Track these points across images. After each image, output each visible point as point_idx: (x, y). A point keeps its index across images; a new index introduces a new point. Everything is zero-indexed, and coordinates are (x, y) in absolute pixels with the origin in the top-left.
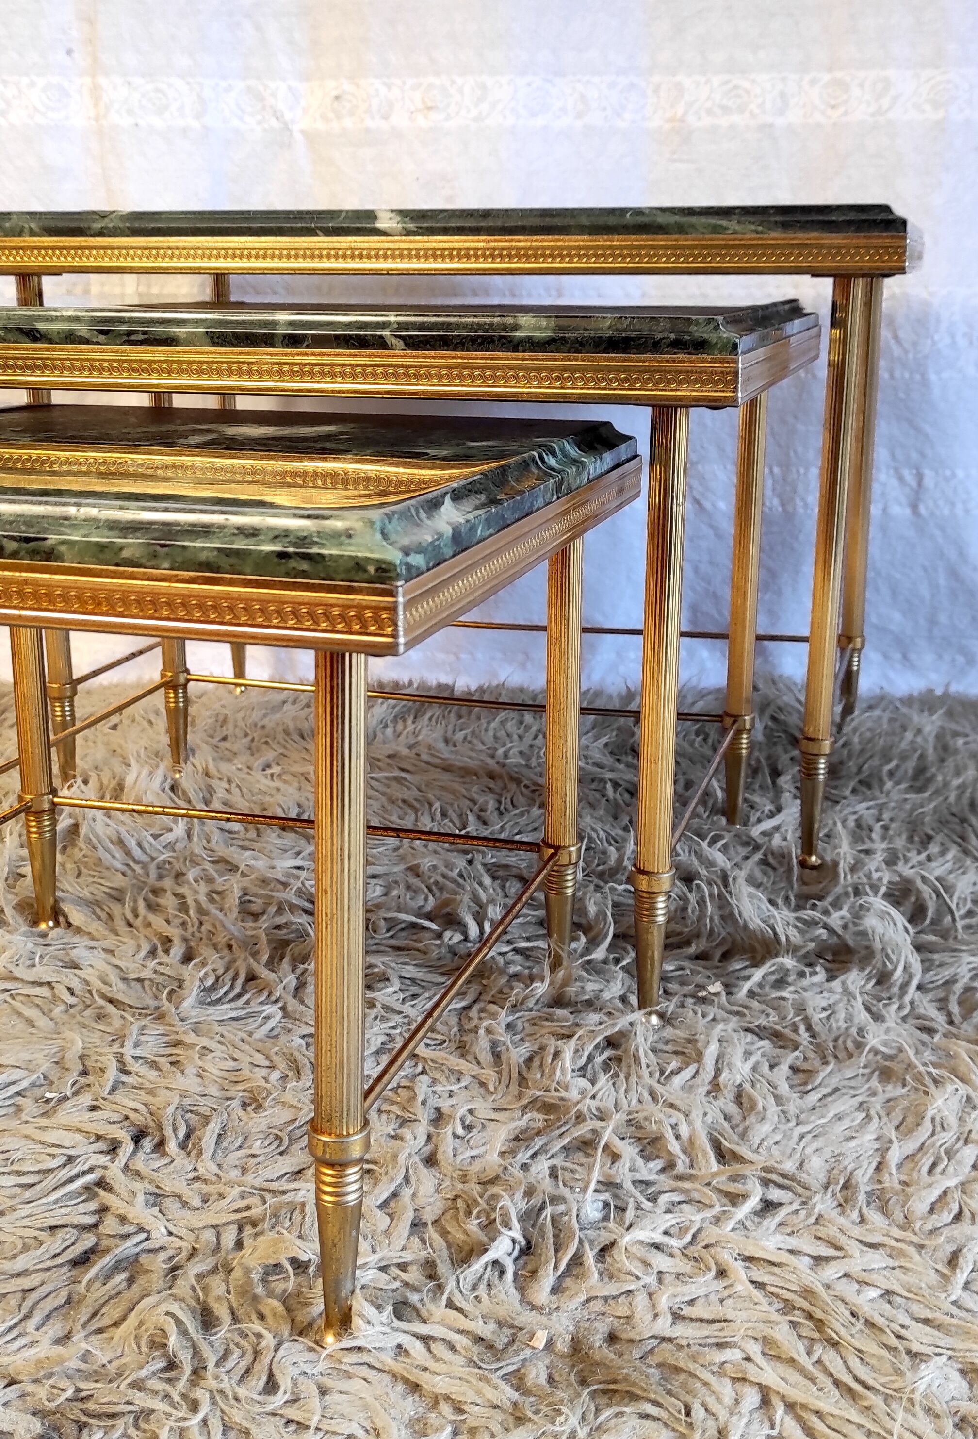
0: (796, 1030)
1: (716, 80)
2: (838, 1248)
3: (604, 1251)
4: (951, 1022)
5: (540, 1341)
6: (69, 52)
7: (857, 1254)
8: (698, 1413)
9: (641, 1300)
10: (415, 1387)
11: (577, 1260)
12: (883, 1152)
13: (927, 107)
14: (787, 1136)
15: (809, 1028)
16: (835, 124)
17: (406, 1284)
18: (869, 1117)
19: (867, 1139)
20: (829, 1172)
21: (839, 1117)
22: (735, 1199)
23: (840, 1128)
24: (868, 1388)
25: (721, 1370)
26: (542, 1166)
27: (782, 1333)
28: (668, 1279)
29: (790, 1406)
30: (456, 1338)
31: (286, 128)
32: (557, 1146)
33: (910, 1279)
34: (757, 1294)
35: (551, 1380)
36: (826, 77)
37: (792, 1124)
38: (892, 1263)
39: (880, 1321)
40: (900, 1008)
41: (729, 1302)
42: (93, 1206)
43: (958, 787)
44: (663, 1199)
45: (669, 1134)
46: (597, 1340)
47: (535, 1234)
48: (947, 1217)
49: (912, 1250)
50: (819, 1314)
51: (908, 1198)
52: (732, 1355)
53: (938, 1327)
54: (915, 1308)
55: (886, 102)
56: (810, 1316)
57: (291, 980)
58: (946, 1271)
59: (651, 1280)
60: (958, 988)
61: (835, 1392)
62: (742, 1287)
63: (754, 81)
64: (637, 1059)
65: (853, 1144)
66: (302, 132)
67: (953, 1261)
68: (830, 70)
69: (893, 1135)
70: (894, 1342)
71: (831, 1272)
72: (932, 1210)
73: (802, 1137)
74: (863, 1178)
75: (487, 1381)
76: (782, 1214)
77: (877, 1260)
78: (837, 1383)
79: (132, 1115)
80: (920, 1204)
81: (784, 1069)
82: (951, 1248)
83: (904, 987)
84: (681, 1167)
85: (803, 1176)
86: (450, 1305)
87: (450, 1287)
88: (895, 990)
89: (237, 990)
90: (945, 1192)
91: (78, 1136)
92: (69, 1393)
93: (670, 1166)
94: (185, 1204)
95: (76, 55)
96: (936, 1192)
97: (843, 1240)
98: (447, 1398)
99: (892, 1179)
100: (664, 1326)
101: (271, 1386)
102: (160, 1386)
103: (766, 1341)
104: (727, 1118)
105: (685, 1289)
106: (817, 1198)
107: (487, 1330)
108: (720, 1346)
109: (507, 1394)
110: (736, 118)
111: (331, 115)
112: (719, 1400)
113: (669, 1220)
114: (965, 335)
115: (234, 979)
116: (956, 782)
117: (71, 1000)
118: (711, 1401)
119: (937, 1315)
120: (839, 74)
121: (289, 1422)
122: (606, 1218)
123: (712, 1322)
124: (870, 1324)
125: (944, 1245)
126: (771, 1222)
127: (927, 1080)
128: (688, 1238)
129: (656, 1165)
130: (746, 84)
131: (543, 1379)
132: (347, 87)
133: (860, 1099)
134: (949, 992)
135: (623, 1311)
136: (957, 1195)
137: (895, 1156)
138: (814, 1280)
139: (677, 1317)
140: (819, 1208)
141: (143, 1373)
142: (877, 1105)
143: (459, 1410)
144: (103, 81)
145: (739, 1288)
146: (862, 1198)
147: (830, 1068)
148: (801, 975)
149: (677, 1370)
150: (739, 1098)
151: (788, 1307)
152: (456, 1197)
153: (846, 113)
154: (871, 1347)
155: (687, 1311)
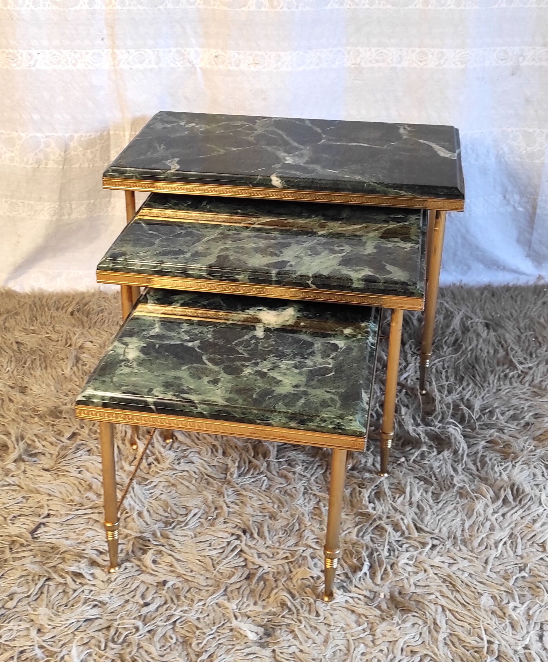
0: (431, 477)
1: (373, 49)
2: (455, 560)
3: (392, 566)
4: (478, 470)
5: (382, 596)
6: (103, 39)
7: (460, 562)
8: (428, 615)
9: (405, 581)
10: (353, 612)
11: (386, 570)
12: (463, 524)
13: (459, 63)
14: (435, 521)
15: (435, 476)
16: (421, 68)
17: (341, 580)
18: (458, 512)
19: (458, 520)
20: (449, 533)
21: (449, 512)
22: (424, 544)
23: (450, 516)
24: (468, 603)
25: (430, 602)
26: (367, 538)
27: (445, 589)
28: (411, 574)
29: (450, 610)
30: (360, 596)
31: (194, 66)
32: (370, 530)
33: (475, 569)
34: (435, 577)
35: (388, 607)
36: (418, 50)
37: (435, 516)
38: (470, 564)
39: (469, 584)
40: (462, 465)
41: (429, 580)
42: (242, 559)
43: (471, 350)
44: (405, 546)
45: (401, 522)
46: (396, 594)
47: (372, 561)
48: (484, 547)
49: (475, 559)
50: (453, 583)
51: (472, 542)
52: (433, 597)
53: (484, 584)
54: (478, 579)
55: (442, 61)
56: (451, 583)
57: (265, 464)
58: (484, 565)
59: (407, 575)
60: (479, 455)
61: (461, 606)
62: (432, 575)
63: (389, 51)
64: (385, 494)
65: (454, 522)
66: (200, 68)
67: (486, 562)
68: (420, 47)
69: (465, 518)
70: (474, 590)
71: (454, 568)
72: (479, 545)
73: (439, 520)
74: (459, 534)
75: (372, 609)
76: (438, 549)
77: (466, 563)
78: (461, 603)
79: (238, 524)
80: (476, 543)
81: (430, 494)
82: (486, 558)
83: (462, 456)
84: (406, 534)
85: (441, 535)
86: (356, 586)
87: (354, 581)
88: (460, 457)
89: (247, 468)
90: (482, 539)
91: (227, 534)
92: (266, 620)
93: (403, 534)
94: (268, 557)
95: (105, 40)
96: (479, 540)
97: (456, 557)
98: (363, 615)
99: (467, 535)
100: (413, 589)
101: (318, 615)
102: (290, 616)
103: (441, 592)
104: (416, 514)
105: (416, 577)
106: (447, 543)
107: (367, 593)
108: (430, 594)
109: (378, 612)
110: (381, 64)
111: (213, 63)
112: (431, 610)
113: (408, 555)
114: (471, 149)
115: (245, 463)
116: (470, 348)
117: (197, 476)
118: (430, 611)
119: (484, 581)
120: (424, 49)
121: (325, 624)
122: (390, 555)
123: (425, 586)
124: (467, 585)
125: (483, 557)
126: (435, 552)
127: (475, 498)
128: (414, 560)
129: (399, 533)
130: (385, 51)
131: (386, 607)
132: (220, 52)
133: (454, 505)
134: (476, 457)
135: (401, 585)
136: (486, 539)
137: (467, 526)
138: (450, 571)
139: (416, 585)
140: (448, 546)
141: (284, 613)
142: (459, 507)
143: (367, 618)
144: (117, 51)
145: (430, 575)
146: (459, 542)
147: (444, 493)
148: (429, 453)
149: (420, 602)
150: (419, 507)
151: (445, 581)
152: (345, 550)
153: (426, 64)
154: (468, 592)
155: (418, 584)
